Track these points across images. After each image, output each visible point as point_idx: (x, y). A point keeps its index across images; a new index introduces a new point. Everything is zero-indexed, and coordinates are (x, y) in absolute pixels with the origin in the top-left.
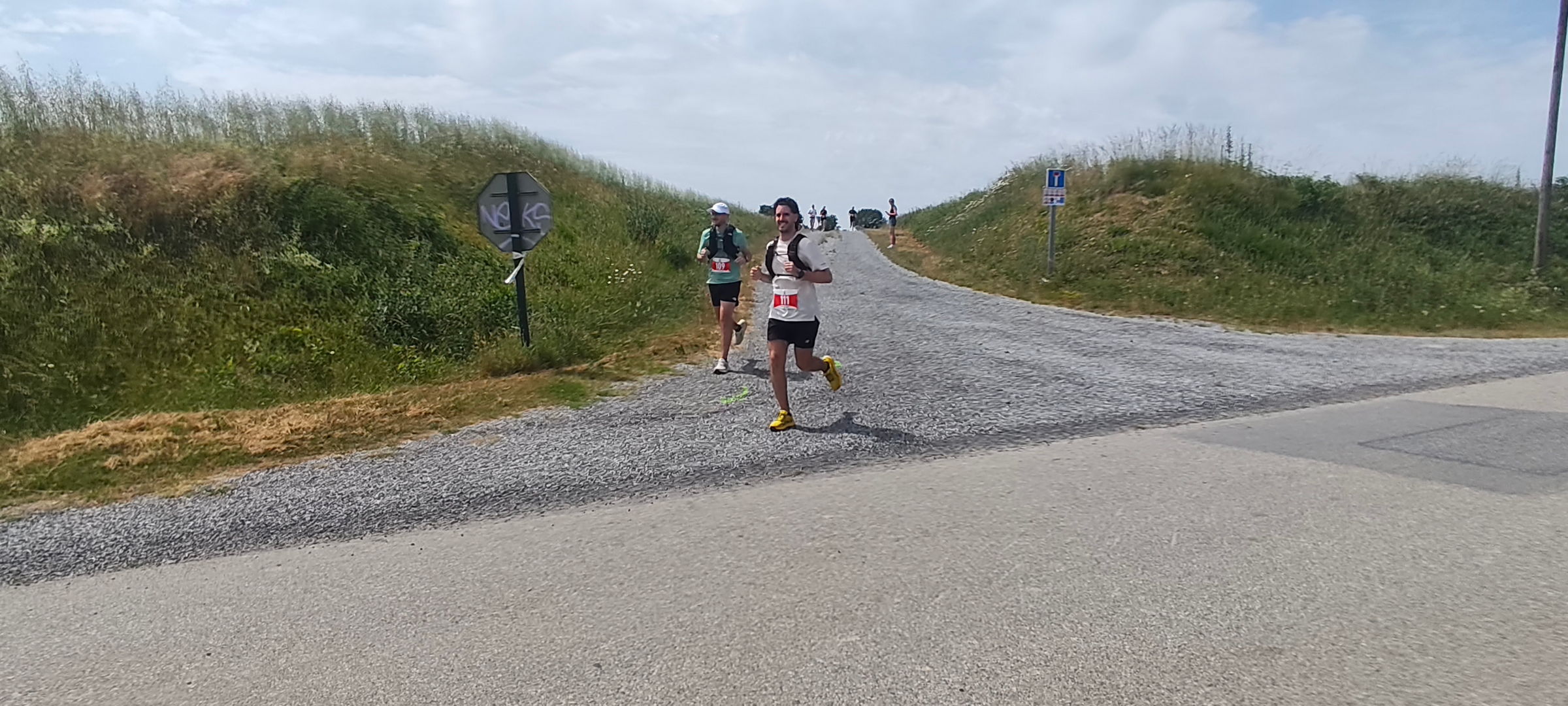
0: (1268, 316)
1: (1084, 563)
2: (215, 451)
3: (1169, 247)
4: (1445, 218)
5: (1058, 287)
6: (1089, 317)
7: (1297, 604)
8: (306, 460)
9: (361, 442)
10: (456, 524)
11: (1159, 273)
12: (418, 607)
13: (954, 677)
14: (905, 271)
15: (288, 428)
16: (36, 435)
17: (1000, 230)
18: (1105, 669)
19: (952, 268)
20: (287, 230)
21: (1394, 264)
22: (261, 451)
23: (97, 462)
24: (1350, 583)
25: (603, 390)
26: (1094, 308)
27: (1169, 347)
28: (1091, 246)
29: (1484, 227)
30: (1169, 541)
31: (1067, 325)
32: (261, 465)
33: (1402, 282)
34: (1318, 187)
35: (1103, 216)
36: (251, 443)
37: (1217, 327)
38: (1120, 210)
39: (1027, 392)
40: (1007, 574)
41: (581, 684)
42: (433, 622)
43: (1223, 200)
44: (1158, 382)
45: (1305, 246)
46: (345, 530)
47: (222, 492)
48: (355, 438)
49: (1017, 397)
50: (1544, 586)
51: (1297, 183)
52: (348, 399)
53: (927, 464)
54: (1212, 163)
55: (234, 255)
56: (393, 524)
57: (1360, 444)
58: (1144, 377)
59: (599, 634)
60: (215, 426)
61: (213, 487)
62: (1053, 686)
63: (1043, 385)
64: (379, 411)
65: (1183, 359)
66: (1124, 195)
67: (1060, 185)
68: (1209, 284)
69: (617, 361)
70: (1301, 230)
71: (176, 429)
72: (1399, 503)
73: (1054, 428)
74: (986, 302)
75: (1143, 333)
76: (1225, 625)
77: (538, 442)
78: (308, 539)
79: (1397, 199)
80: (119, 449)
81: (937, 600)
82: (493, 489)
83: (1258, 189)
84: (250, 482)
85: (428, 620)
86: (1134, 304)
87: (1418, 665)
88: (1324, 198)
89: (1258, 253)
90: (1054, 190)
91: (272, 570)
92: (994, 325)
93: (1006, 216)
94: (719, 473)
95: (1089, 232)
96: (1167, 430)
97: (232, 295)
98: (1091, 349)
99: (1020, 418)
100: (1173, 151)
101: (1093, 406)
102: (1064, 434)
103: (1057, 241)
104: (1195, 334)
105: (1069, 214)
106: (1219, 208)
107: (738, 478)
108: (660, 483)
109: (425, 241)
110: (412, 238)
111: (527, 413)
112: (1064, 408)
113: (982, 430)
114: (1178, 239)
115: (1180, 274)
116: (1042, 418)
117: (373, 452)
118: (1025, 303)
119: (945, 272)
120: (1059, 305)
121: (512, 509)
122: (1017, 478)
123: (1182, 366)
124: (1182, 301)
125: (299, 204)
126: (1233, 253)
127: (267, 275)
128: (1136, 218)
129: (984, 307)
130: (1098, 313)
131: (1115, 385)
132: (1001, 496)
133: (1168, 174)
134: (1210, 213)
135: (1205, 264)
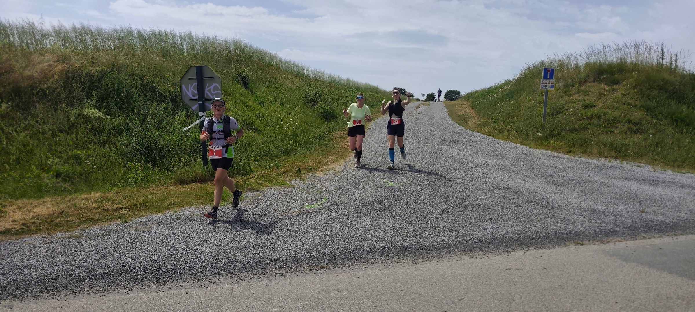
0: (684, 161)
3: (620, 116)
5: (546, 138)
6: (564, 158)
8: (23, 238)
9: (68, 225)
11: (613, 132)
14: (457, 126)
15: (32, 215)
17: (515, 104)
19: (484, 125)
20: (89, 95)
26: (569, 152)
27: (613, 181)
28: (570, 115)
31: (548, 163)
35: (579, 96)
37: (648, 168)
38: (590, 93)
39: (506, 210)
43: (657, 88)
44: (600, 207)
48: (65, 224)
49: (498, 214)
52: (86, 196)
53: (414, 265)
54: (651, 66)
55: (56, 110)
56: (31, 293)
64: (96, 205)
65: (620, 190)
66: (592, 84)
67: (551, 77)
68: (645, 139)
69: (257, 177)
73: (515, 240)
74: (500, 146)
75: (597, 170)
77: (172, 232)
83: (682, 81)
89: (681, 122)
90: (547, 81)
92: (501, 162)
93: (520, 96)
94: (269, 264)
95: (569, 106)
96: (599, 247)
97: (51, 132)
98: (559, 181)
99: (495, 231)
100: (625, 59)
101: (549, 224)
102: (522, 246)
103: (548, 111)
104: (633, 172)
105: (557, 95)
106: (655, 93)
107: (279, 269)
108: (225, 270)
109: (170, 104)
110: (163, 102)
111: (183, 210)
112: (528, 225)
113: (464, 240)
114: (626, 112)
115: (626, 133)
116: (510, 232)
117: (68, 234)
118: (525, 147)
119: (479, 128)
120: (547, 150)
121: (115, 285)
122: (472, 285)
123: (620, 195)
124: (626, 150)
125: (98, 83)
126: (662, 121)
127: (71, 121)
128: (600, 98)
129: (498, 149)
130: (570, 156)
131: (569, 208)
132: (453, 303)
133: (622, 72)
134: (648, 96)
135: (643, 127)
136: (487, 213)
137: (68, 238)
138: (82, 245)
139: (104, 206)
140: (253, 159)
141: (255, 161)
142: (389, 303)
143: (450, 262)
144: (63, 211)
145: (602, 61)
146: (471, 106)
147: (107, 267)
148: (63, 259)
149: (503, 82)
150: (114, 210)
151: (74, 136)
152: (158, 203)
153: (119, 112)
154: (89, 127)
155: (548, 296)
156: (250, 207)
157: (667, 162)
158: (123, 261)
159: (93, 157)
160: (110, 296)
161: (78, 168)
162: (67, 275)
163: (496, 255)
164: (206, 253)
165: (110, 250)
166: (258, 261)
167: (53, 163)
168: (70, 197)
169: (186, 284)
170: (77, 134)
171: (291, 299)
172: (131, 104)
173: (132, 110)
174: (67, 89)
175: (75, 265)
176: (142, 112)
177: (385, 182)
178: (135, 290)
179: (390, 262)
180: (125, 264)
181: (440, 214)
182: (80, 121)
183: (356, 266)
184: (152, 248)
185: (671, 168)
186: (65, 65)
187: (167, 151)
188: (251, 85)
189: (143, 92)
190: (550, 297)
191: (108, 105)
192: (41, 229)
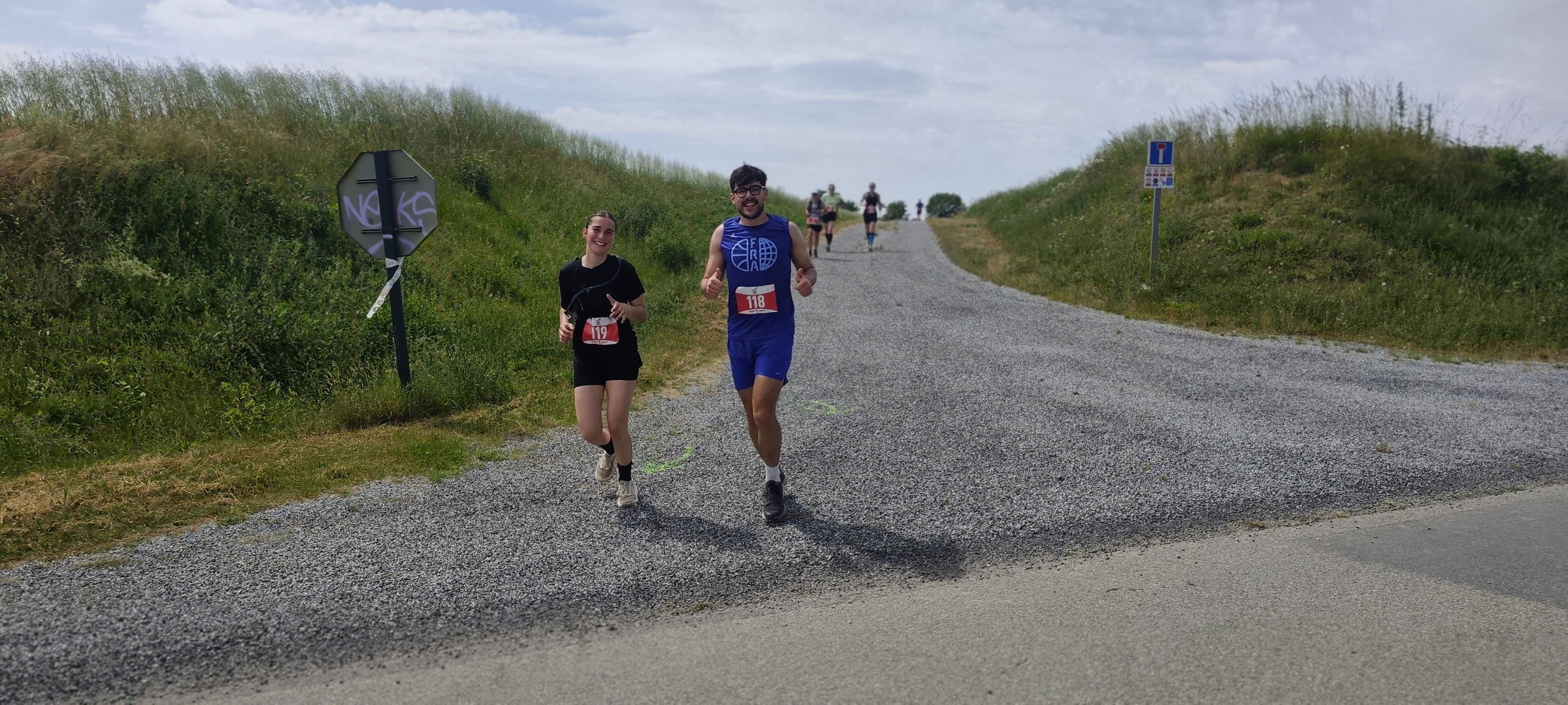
0: (1456, 337)
3: (1317, 242)
5: (1160, 295)
6: (1201, 339)
9: (94, 537)
11: (1303, 278)
14: (964, 273)
17: (1089, 220)
19: (1024, 269)
20: (116, 225)
25: (489, 452)
26: (1211, 325)
27: (1312, 385)
28: (1208, 242)
31: (1168, 350)
34: (1526, 161)
35: (1227, 201)
37: (1381, 353)
38: (1250, 193)
39: (1092, 459)
43: (1394, 179)
44: (1290, 444)
45: (1507, 239)
48: (86, 534)
49: (1075, 469)
51: (1497, 156)
54: (1379, 132)
55: (39, 262)
58: (1270, 436)
64: (154, 485)
65: (1329, 404)
66: (1258, 173)
67: (1167, 160)
68: (1372, 292)
69: (528, 406)
70: (1503, 219)
73: (1119, 525)
74: (1062, 316)
75: (1276, 362)
77: (344, 541)
82: (214, 634)
83: (1443, 163)
88: (1535, 176)
89: (1442, 250)
90: (1159, 168)
92: (1066, 351)
93: (1098, 203)
94: (578, 604)
95: (1207, 222)
96: (1299, 532)
97: (29, 316)
98: (1197, 389)
99: (1072, 506)
100: (1321, 117)
101: (1187, 486)
102: (1135, 537)
103: (1162, 235)
104: (1350, 365)
105: (1178, 200)
106: (1388, 189)
107: (604, 615)
108: (479, 624)
109: (311, 242)
110: (294, 237)
111: (362, 489)
112: (1143, 490)
113: (1009, 529)
114: (1329, 232)
115: (1332, 279)
116: (1106, 506)
117: (97, 557)
118: (1116, 317)
119: (1014, 276)
120: (1162, 321)
121: (223, 674)
122: (1039, 630)
123: (1329, 416)
124: (1333, 316)
125: (138, 195)
126: (1406, 250)
127: (77, 289)
128: (1273, 204)
129: (1057, 324)
130: (1214, 332)
131: (1225, 449)
132: (1003, 673)
133: (1317, 144)
134: (1375, 197)
135: (1367, 265)
136: (1051, 466)
137: (98, 566)
138: (134, 582)
139: (174, 488)
140: (512, 365)
141: (518, 369)
142: (862, 680)
143: (984, 580)
144: (77, 504)
145: (1272, 123)
146: (989, 226)
147: (202, 631)
148: (93, 616)
149: (1058, 174)
150: (199, 497)
151: (87, 323)
152: (302, 476)
153: (191, 264)
154: (122, 301)
155: (1207, 645)
156: (519, 476)
157: (1421, 340)
158: (236, 614)
159: (135, 371)
160: (216, 699)
161: (102, 399)
162: (107, 655)
163: (1081, 561)
164: (431, 588)
165: (203, 591)
166: (553, 600)
167: (40, 389)
168: (90, 469)
169: (392, 662)
170: (94, 320)
171: (640, 682)
172: (218, 244)
173: (221, 259)
174: (63, 212)
175: (123, 630)
176: (246, 262)
177: (820, 407)
178: (273, 683)
179: (852, 587)
180: (242, 623)
181: (948, 474)
182: (99, 288)
183: (777, 599)
184: (301, 581)
185: (1431, 353)
186: (57, 156)
187: (309, 351)
188: (495, 191)
189: (245, 215)
190: (1211, 647)
191: (165, 249)
192: (29, 549)
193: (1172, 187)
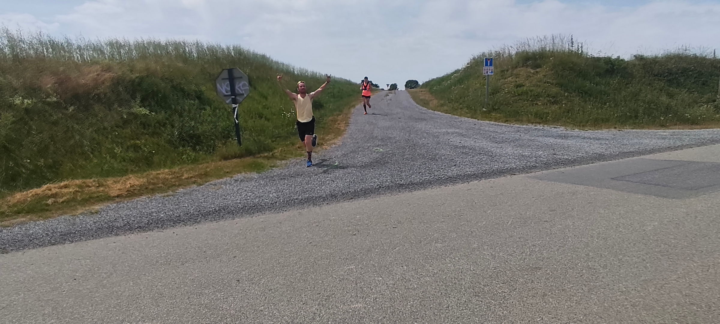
0: (587, 122)
1: (465, 233)
2: (96, 195)
3: (542, 92)
4: (677, 74)
5: (489, 112)
6: (503, 126)
7: (555, 249)
8: (135, 199)
9: (161, 190)
10: (195, 224)
11: (536, 104)
12: (169, 258)
13: (391, 282)
14: (421, 107)
15: (129, 185)
16: (21, 191)
17: (465, 87)
18: (459, 277)
19: (442, 105)
20: (134, 97)
21: (649, 96)
22: (116, 195)
23: (44, 202)
24: (583, 239)
25: (273, 165)
26: (506, 121)
27: (537, 138)
28: (505, 93)
29: (695, 78)
30: (508, 223)
31: (491, 129)
32: (115, 201)
33: (652, 104)
34: (614, 62)
35: (512, 78)
36: (112, 192)
37: (562, 128)
38: (520, 76)
39: (465, 160)
40: (429, 238)
41: (228, 288)
42: (173, 264)
43: (568, 69)
44: (527, 154)
45: (607, 89)
46: (146, 227)
47: (96, 213)
48: (158, 189)
49: (460, 163)
50: (672, 238)
51: (604, 60)
52: (158, 172)
53: (410, 193)
54: (564, 52)
56: (168, 225)
57: (612, 179)
58: (521, 152)
59: (243, 268)
60: (97, 185)
61: (93, 211)
62: (433, 285)
63: (473, 157)
64: (171, 176)
65: (541, 143)
66: (522, 68)
67: (491, 65)
68: (560, 108)
69: (281, 152)
70: (605, 82)
71: (80, 187)
72: (619, 204)
73: (472, 175)
74: (456, 120)
75: (526, 132)
76: (519, 258)
77: (238, 188)
78: (130, 232)
79: (653, 66)
80: (54, 196)
81: (394, 250)
82: (214, 209)
83: (585, 64)
84: (109, 208)
85: (171, 264)
86: (525, 118)
87: (601, 273)
88: (617, 67)
89: (585, 94)
90: (488, 68)
91: (111, 245)
92: (457, 130)
93: (468, 81)
95: (505, 86)
96: (525, 175)
97: (110, 128)
98: (500, 140)
99: (459, 172)
100: (545, 48)
101: (493, 165)
102: (477, 178)
103: (490, 91)
104: (551, 132)
105: (495, 79)
106: (567, 73)
107: (324, 201)
108: (289, 204)
109: (197, 101)
111: (236, 176)
113: (440, 178)
114: (546, 88)
115: (547, 104)
116: (468, 171)
117: (166, 194)
118: (474, 120)
119: (439, 108)
120: (490, 120)
121: (221, 217)
122: (449, 198)
123: (541, 146)
124: (547, 117)
125: (139, 86)
126: (572, 94)
127: (124, 119)
128: (528, 79)
129: (454, 123)
130: (507, 124)
131: (506, 156)
133: (542, 58)
134: (562, 76)
135: (558, 99)
141: (273, 141)
145: (527, 50)
146: (429, 91)
147: (210, 208)
149: (453, 71)
151: (129, 130)
152: (216, 173)
153: (160, 109)
154: (139, 122)
156: (284, 171)
157: (575, 124)
158: (217, 204)
159: (148, 145)
160: (222, 222)
162: (185, 214)
163: (461, 184)
166: (308, 198)
167: (118, 152)
168: (146, 173)
169: (268, 212)
170: (131, 128)
172: (168, 102)
173: (169, 107)
174: (115, 93)
175: (186, 209)
177: (377, 149)
178: (236, 218)
179: (394, 193)
180: (220, 206)
181: (420, 165)
182: (131, 118)
183: (374, 196)
185: (579, 127)
186: (110, 74)
187: (203, 137)
189: (174, 92)
191: (151, 104)
193: (493, 74)
